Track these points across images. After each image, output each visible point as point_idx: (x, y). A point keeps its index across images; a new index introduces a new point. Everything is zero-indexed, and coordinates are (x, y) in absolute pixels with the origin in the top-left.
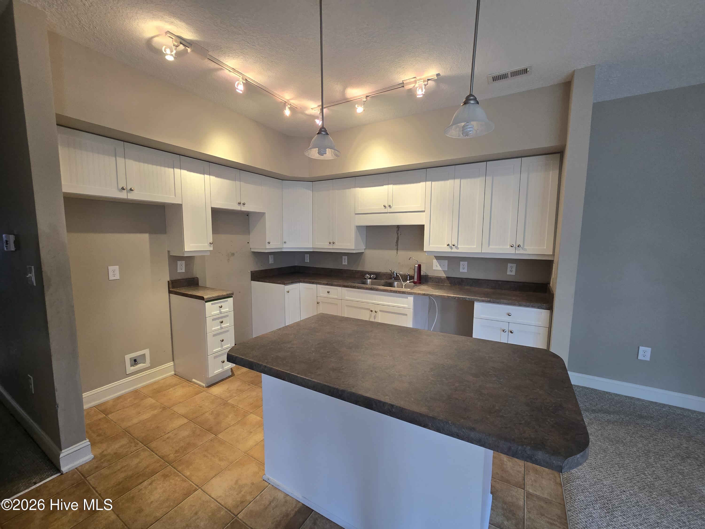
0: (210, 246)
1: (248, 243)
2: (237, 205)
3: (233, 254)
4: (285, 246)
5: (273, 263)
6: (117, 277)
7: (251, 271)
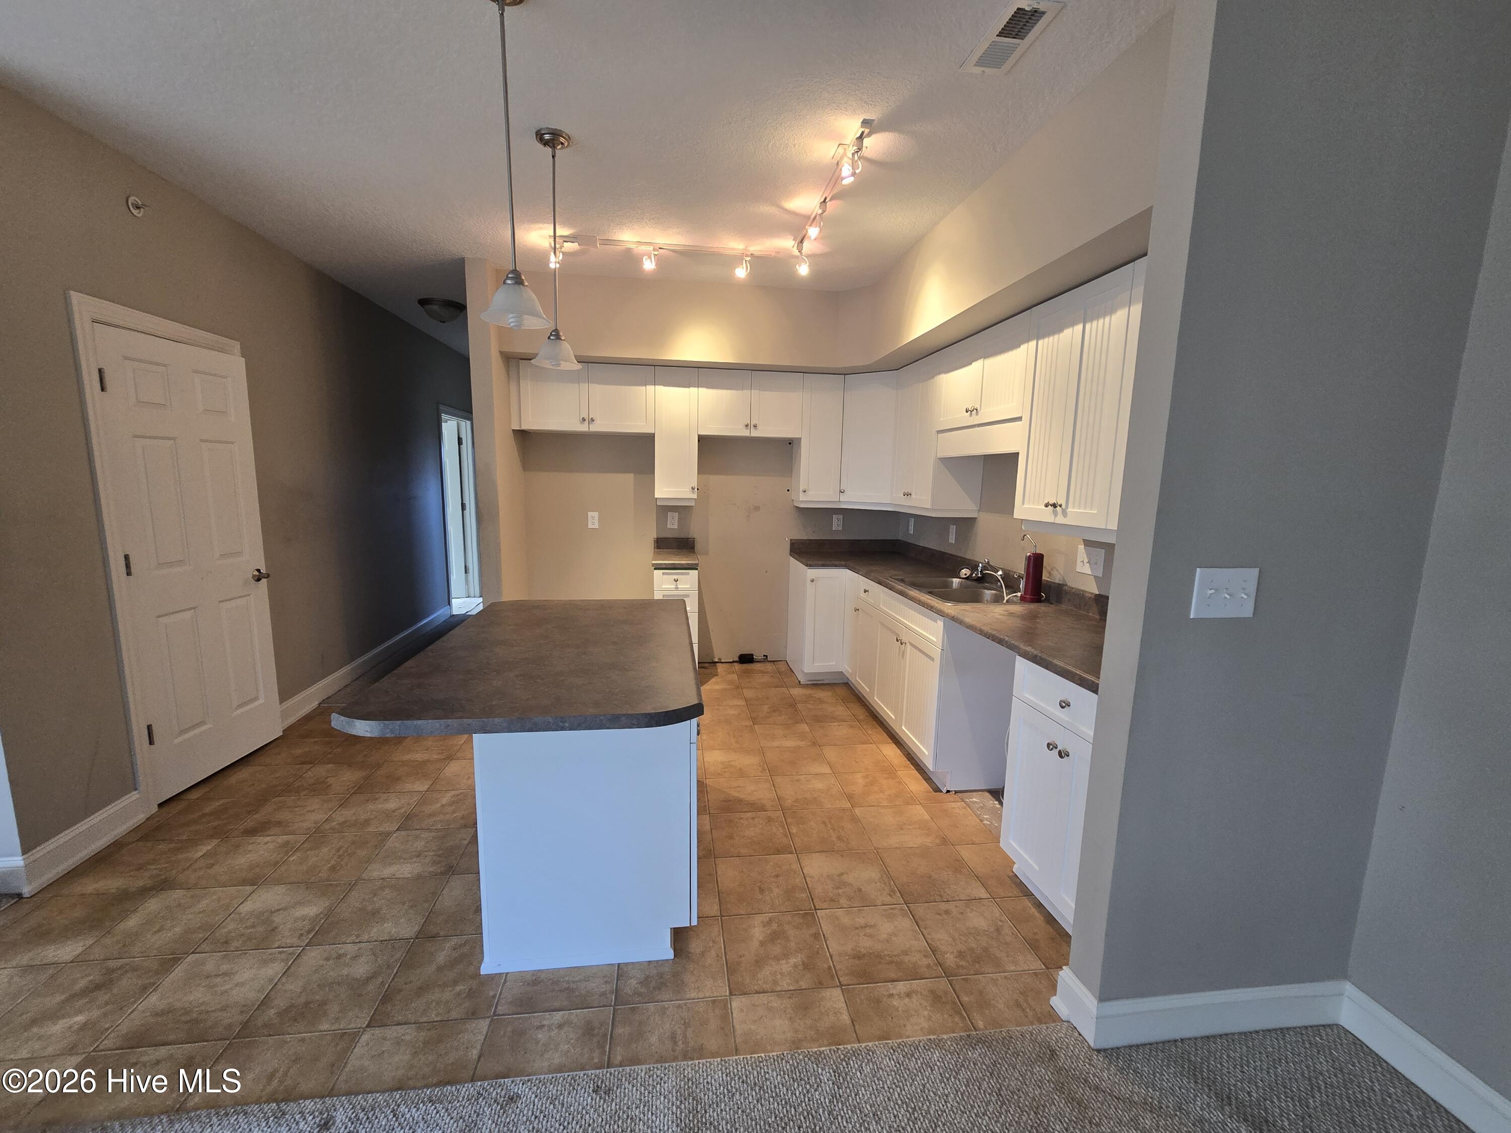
0: (693, 492)
1: (788, 490)
2: (742, 427)
3: (757, 508)
4: (843, 498)
5: (840, 528)
6: (596, 526)
7: (791, 540)
